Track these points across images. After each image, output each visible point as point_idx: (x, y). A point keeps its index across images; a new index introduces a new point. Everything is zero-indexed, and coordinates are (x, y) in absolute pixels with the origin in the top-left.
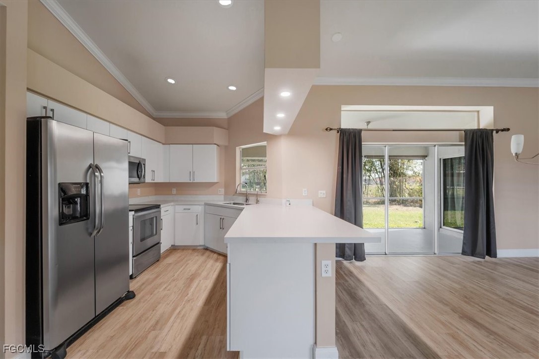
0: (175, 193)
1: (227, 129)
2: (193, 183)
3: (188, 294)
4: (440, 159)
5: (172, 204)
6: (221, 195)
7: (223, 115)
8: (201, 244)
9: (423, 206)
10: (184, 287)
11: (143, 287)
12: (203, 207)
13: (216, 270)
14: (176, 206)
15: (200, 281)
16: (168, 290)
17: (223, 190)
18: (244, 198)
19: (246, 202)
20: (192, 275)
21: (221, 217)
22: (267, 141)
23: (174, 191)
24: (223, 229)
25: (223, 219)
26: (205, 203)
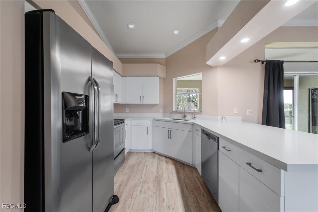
0: (128, 111)
1: (166, 66)
2: (142, 104)
3: (164, 199)
4: (310, 89)
5: (130, 119)
6: (161, 113)
7: (163, 56)
8: (150, 149)
9: (293, 123)
10: (156, 190)
11: (122, 189)
12: (151, 122)
13: (172, 172)
14: (132, 121)
15: (166, 183)
16: (144, 194)
17: (162, 109)
18: (182, 115)
19: (184, 118)
20: (156, 177)
21: (169, 129)
22: (202, 72)
23: (128, 110)
24: (171, 138)
25: (171, 131)
26: (153, 119)
